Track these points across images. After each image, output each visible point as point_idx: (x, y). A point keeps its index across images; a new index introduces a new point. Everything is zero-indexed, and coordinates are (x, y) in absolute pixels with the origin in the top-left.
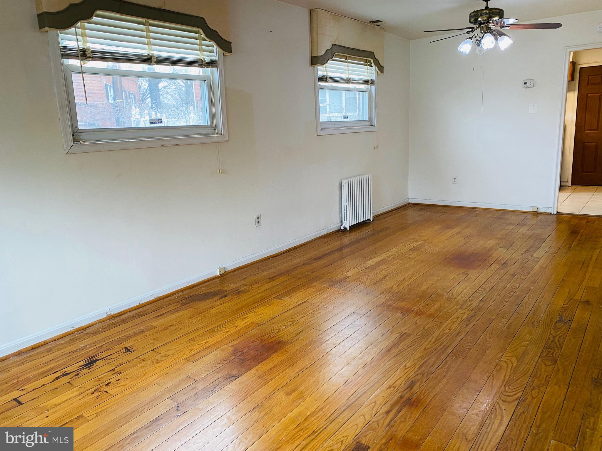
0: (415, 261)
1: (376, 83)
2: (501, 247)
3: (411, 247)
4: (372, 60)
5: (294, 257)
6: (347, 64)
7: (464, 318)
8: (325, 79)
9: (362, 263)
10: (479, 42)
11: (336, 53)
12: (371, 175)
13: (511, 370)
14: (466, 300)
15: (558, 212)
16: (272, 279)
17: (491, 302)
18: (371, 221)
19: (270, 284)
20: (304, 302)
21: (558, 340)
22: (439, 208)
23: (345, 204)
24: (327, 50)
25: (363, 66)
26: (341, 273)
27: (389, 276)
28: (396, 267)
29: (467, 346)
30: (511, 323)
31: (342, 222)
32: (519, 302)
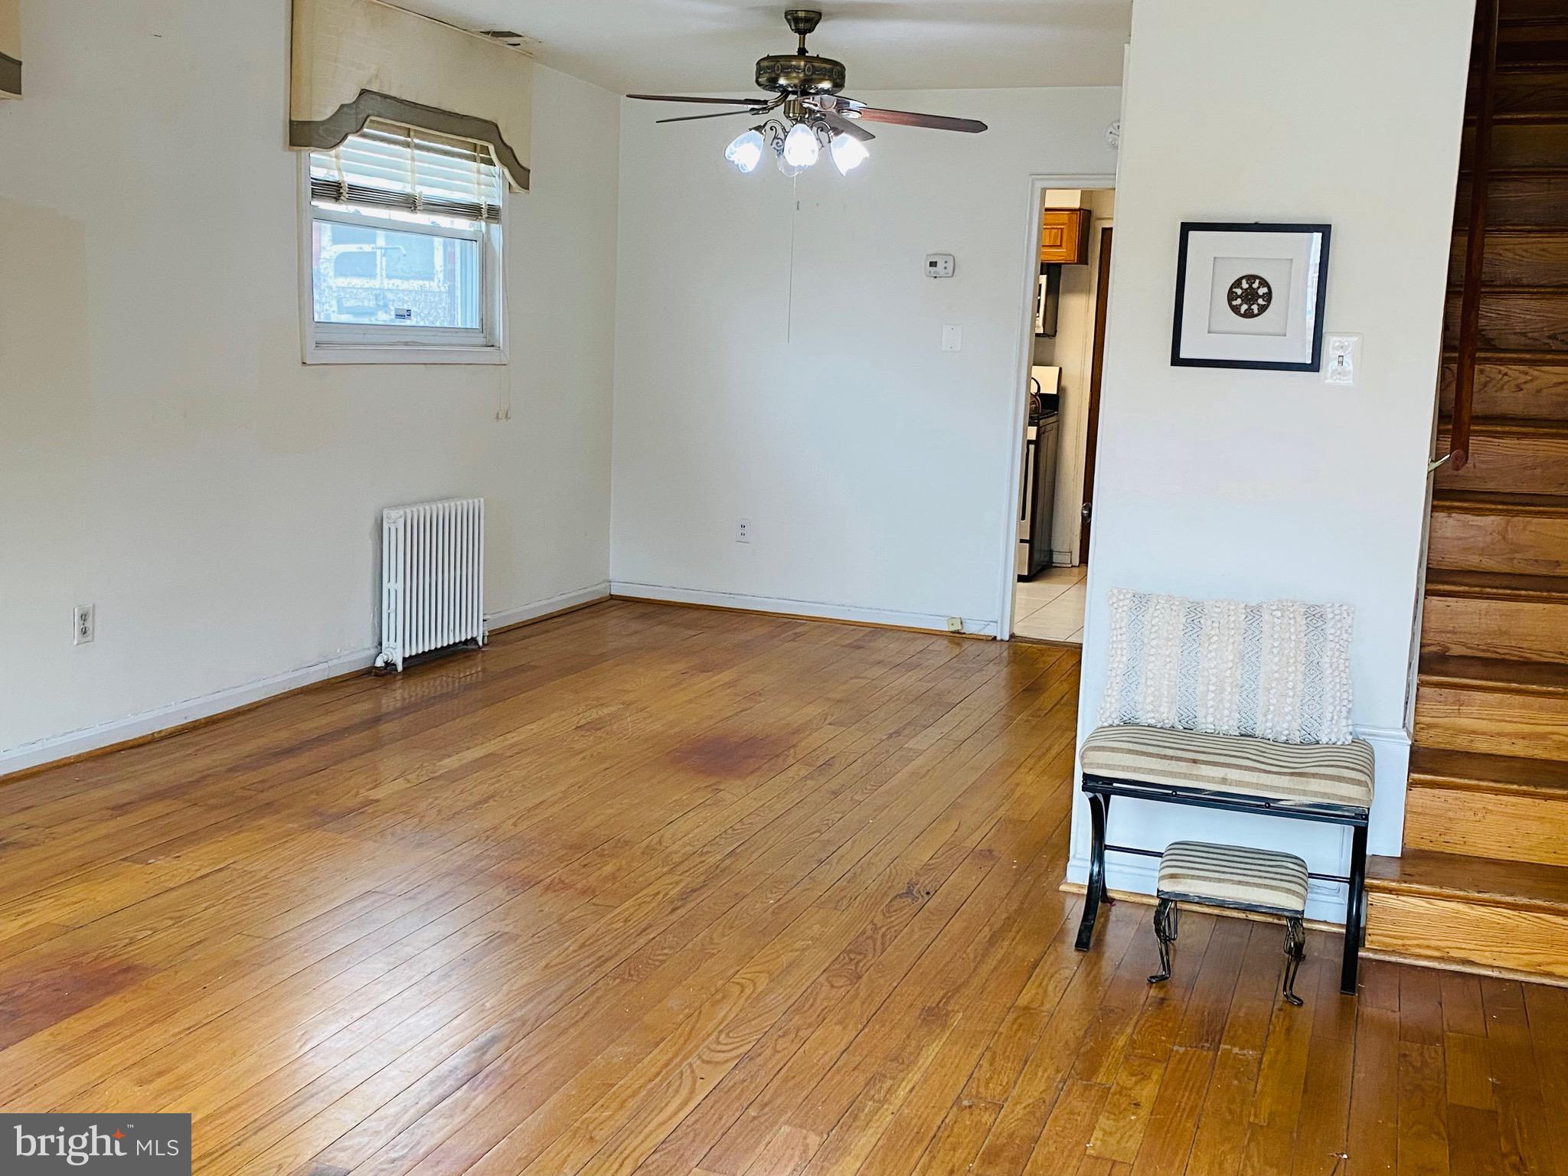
0: (584, 758)
1: (504, 215)
2: (830, 724)
3: (583, 722)
4: (491, 148)
5: (204, 748)
6: (409, 150)
7: (671, 893)
8: (333, 190)
9: (426, 764)
10: (778, 143)
11: (373, 118)
12: (482, 500)
13: (746, 1000)
14: (691, 852)
15: (1012, 636)
16: (121, 809)
17: (755, 856)
18: (481, 644)
19: (112, 823)
20: (220, 870)
21: (883, 935)
22: (696, 614)
23: (393, 586)
24: (342, 106)
25: (464, 161)
26: (353, 792)
27: (496, 798)
28: (524, 773)
29: (659, 955)
30: (787, 903)
31: (380, 644)
32: (823, 856)
